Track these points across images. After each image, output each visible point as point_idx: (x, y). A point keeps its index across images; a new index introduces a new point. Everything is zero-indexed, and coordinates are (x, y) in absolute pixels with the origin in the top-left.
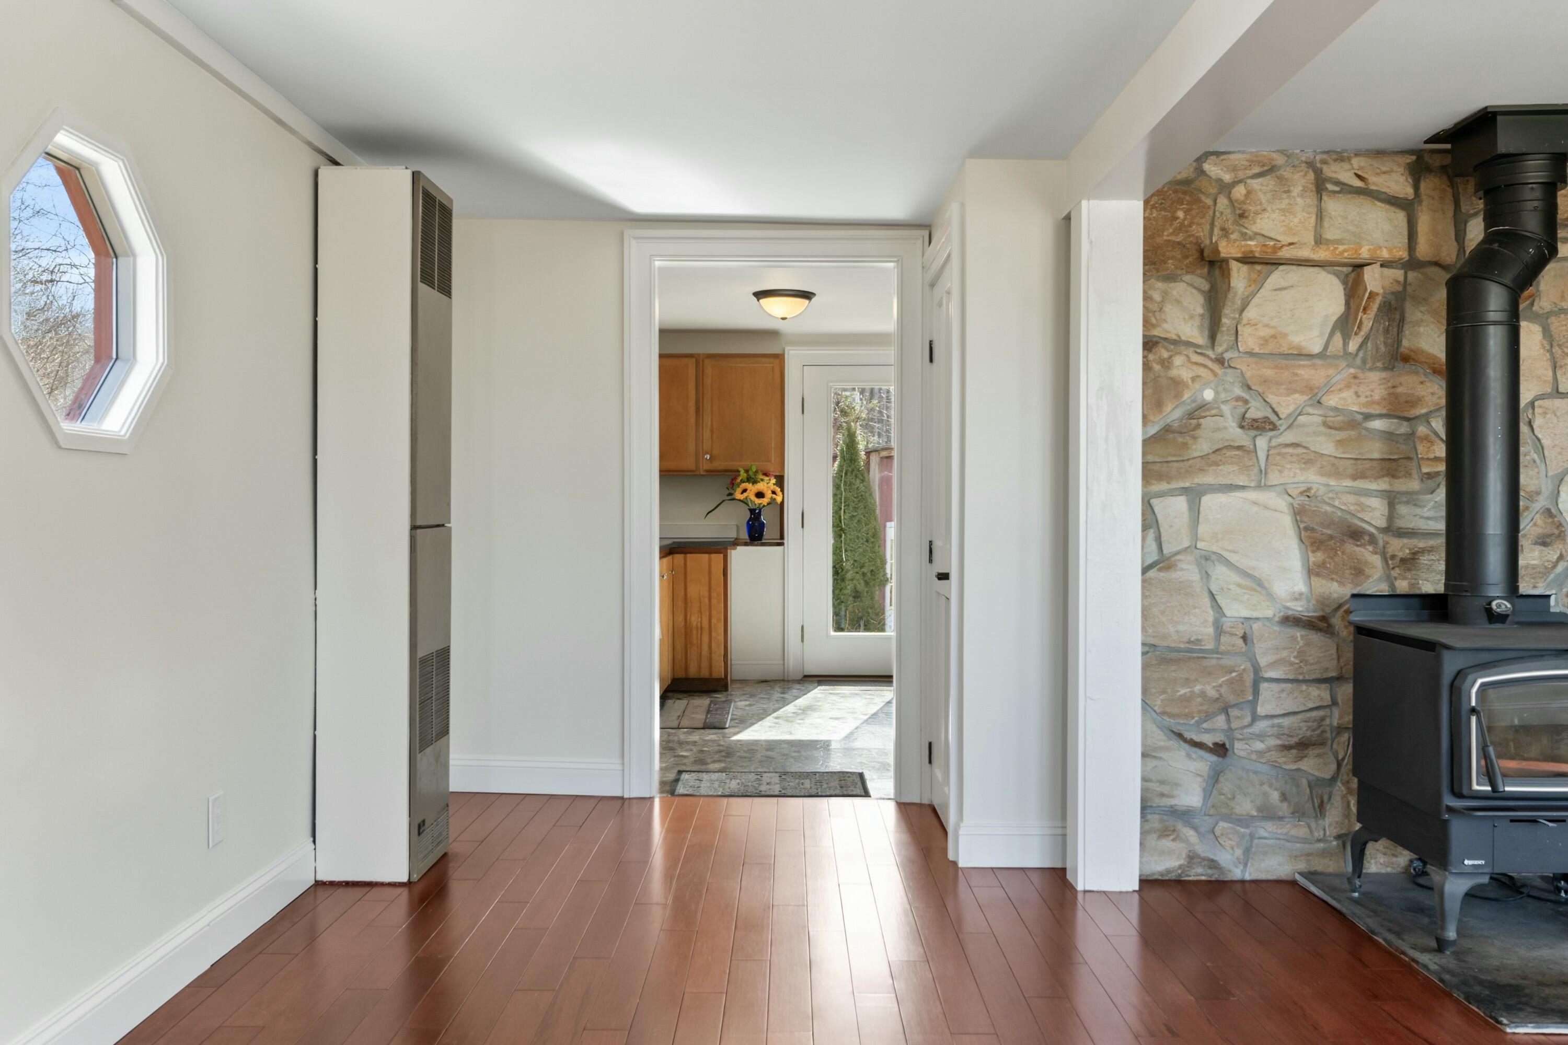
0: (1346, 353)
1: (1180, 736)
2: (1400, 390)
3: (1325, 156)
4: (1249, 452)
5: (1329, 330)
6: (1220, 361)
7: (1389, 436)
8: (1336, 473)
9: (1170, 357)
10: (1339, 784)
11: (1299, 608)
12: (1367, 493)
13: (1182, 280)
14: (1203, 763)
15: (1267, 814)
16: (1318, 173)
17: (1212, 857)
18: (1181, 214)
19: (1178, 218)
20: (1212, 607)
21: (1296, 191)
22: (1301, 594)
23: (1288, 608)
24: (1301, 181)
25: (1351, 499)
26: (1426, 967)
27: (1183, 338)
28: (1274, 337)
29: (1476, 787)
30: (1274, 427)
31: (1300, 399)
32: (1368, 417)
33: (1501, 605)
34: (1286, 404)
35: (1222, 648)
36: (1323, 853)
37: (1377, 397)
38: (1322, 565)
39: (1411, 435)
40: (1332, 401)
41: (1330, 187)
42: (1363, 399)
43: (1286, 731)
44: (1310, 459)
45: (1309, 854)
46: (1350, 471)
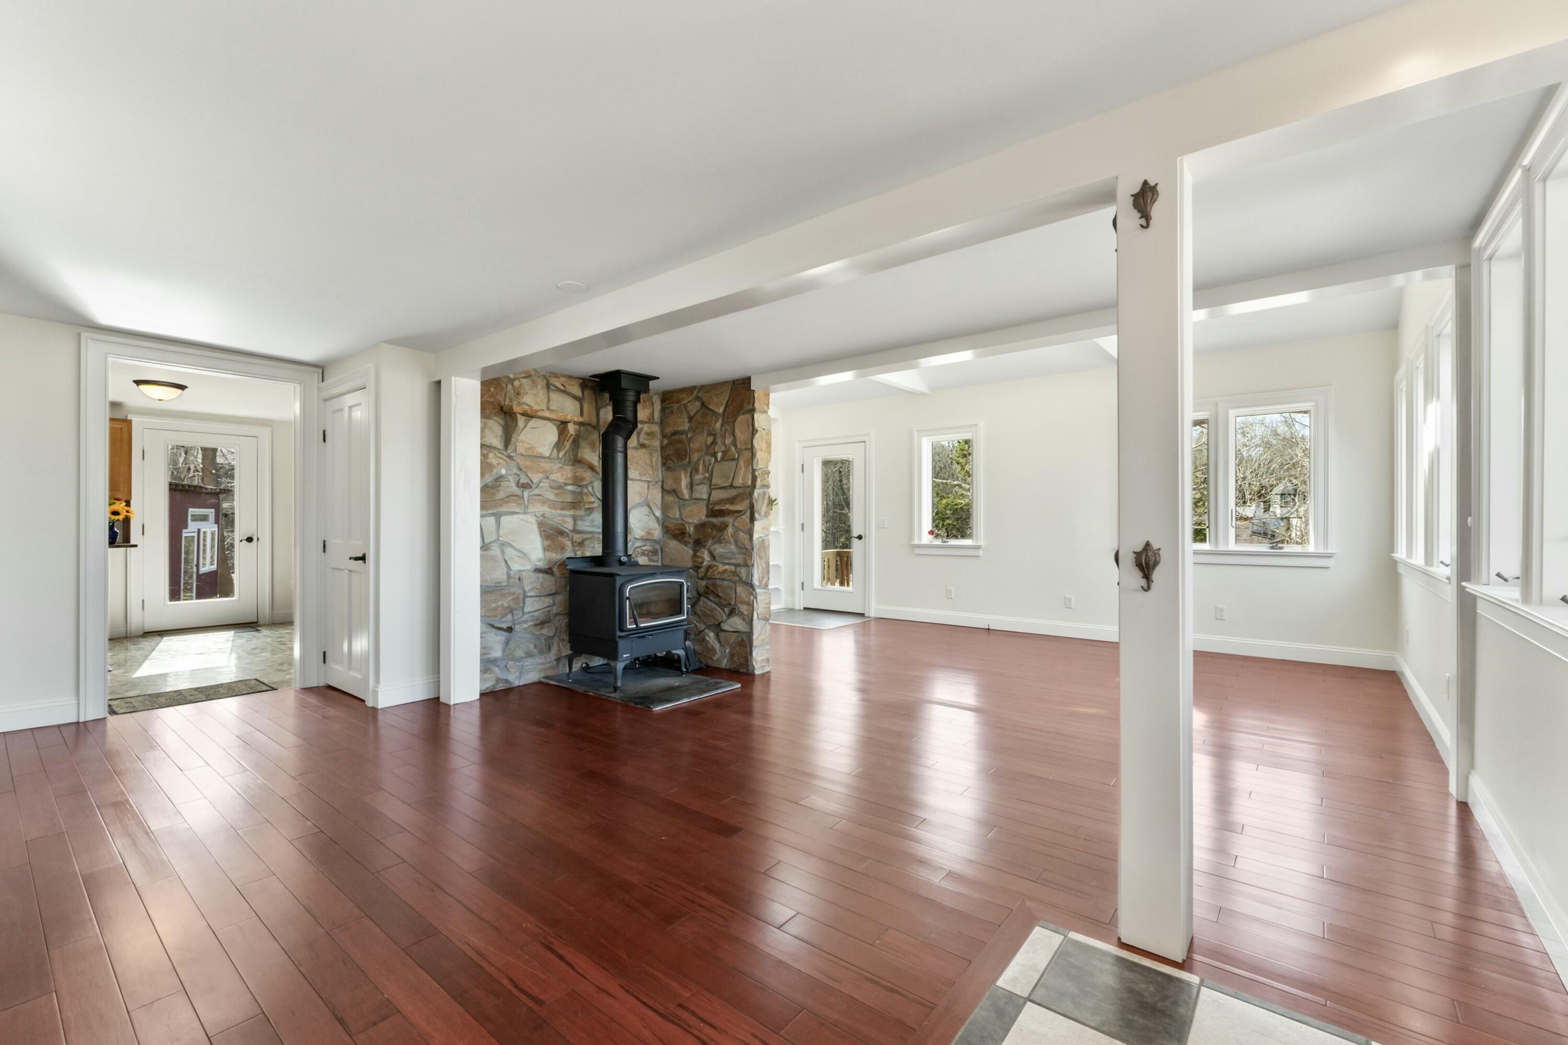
0: (559, 458)
1: (492, 626)
2: (577, 474)
3: (550, 374)
4: (520, 497)
5: (552, 447)
6: (510, 457)
7: (573, 492)
8: (555, 508)
9: (487, 453)
10: (556, 637)
11: (541, 565)
12: (566, 516)
13: (492, 419)
14: (502, 636)
15: (529, 655)
16: (548, 381)
17: (506, 678)
18: (492, 389)
19: (490, 391)
20: (506, 566)
21: (539, 387)
22: (541, 559)
23: (536, 565)
24: (541, 383)
25: (560, 518)
26: (615, 698)
27: (493, 445)
28: (531, 448)
29: (628, 627)
30: (531, 487)
31: (541, 475)
32: (566, 484)
33: (624, 559)
34: (536, 477)
35: (510, 584)
36: (551, 668)
37: (569, 477)
38: (549, 546)
39: (581, 493)
40: (553, 477)
41: (552, 387)
42: (564, 477)
43: (535, 618)
44: (544, 502)
45: (545, 669)
46: (560, 507)
